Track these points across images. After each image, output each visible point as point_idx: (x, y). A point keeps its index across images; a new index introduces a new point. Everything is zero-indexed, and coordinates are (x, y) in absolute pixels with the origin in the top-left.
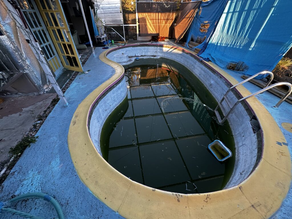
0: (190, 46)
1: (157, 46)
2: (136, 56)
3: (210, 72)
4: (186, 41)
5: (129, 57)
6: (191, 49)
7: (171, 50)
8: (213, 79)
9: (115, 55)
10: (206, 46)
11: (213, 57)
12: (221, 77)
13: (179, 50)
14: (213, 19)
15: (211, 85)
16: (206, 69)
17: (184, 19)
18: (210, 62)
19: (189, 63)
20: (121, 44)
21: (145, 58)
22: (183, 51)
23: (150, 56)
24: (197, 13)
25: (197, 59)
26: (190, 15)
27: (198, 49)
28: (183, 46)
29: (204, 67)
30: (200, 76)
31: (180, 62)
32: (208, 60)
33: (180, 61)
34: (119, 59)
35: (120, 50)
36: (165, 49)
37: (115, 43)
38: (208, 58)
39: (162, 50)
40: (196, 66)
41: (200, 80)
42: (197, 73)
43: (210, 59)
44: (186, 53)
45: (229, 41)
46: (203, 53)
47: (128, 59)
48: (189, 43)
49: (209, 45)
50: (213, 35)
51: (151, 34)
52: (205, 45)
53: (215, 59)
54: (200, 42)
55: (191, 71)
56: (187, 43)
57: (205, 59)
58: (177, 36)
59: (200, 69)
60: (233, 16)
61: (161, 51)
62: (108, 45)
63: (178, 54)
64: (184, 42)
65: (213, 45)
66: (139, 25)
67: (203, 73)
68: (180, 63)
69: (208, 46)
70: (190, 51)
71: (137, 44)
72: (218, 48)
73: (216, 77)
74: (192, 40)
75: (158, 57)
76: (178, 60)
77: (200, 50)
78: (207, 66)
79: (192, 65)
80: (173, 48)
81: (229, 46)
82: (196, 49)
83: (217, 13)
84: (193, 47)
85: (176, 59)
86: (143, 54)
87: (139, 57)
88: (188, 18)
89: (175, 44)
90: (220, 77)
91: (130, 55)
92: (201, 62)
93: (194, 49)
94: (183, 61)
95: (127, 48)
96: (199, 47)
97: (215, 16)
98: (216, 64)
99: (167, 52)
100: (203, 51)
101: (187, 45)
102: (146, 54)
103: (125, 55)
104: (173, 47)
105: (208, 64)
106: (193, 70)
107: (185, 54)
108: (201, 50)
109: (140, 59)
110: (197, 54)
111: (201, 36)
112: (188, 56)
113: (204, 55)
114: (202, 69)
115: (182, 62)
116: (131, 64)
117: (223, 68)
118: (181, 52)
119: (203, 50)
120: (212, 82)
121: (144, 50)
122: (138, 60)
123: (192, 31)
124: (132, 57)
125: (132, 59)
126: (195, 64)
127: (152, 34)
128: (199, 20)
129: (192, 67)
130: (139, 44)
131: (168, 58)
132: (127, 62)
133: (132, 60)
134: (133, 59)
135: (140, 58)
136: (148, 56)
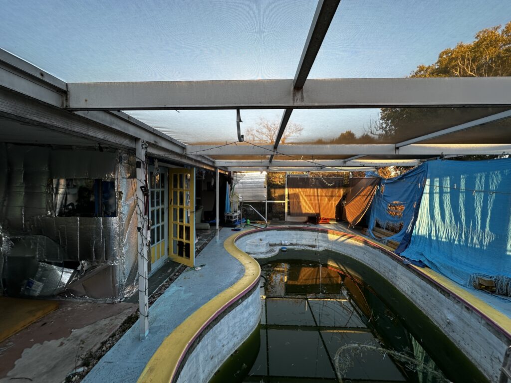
0: (376, 234)
1: (317, 231)
2: (281, 244)
3: (434, 290)
4: (367, 227)
5: (271, 245)
6: (379, 240)
7: (343, 239)
8: (448, 309)
9: (248, 242)
10: (408, 239)
11: (430, 259)
12: (469, 308)
13: (357, 240)
14: (407, 199)
15: (449, 323)
16: (423, 283)
17: (358, 198)
18: (426, 268)
19: (381, 266)
20: (259, 225)
21: (296, 248)
22: (366, 242)
23: (306, 245)
24: (378, 191)
25: (396, 259)
26: (367, 193)
27: (394, 242)
28: (365, 235)
29: (417, 279)
30: (414, 297)
31: (363, 261)
32: (421, 264)
33: (363, 259)
34: (254, 248)
35: (258, 234)
36: (332, 237)
37: (251, 222)
38: (420, 261)
39: (327, 238)
40: (398, 273)
41: (417, 306)
42: (406, 289)
43: (426, 263)
44: (371, 247)
45: (453, 233)
46: (407, 249)
47: (269, 248)
48: (373, 230)
49: (415, 237)
50: (417, 223)
51: (305, 215)
52: (405, 236)
53: (438, 265)
54: (394, 230)
55: (389, 281)
56: (370, 231)
57: (414, 262)
58: (350, 219)
59: (410, 282)
60: (443, 198)
61: (325, 239)
62: (240, 226)
63: (356, 246)
64: (364, 228)
65: (422, 237)
66: (289, 203)
67: (420, 291)
68: (363, 263)
69: (412, 239)
70: (378, 243)
71: (284, 226)
72: (434, 244)
73: (457, 306)
74: (378, 225)
75: (321, 249)
76: (357, 256)
77: (399, 243)
78: (424, 277)
79: (390, 271)
80: (346, 237)
81: (456, 242)
82: (389, 242)
83: (411, 192)
84: (383, 237)
85: (354, 255)
86: (294, 242)
87: (286, 245)
88: (365, 195)
89: (348, 230)
90: (466, 307)
91: (271, 242)
92: (408, 267)
93: (386, 241)
94: (369, 261)
95: (268, 232)
96: (396, 238)
97: (409, 195)
98: (442, 274)
99: (335, 242)
100: (406, 247)
101: (371, 233)
102: (298, 242)
103: (265, 243)
104: (345, 235)
105: (425, 273)
106: (394, 280)
107: (371, 249)
108: (401, 244)
109: (288, 249)
110: (394, 250)
111: (393, 221)
112: (377, 252)
113: (410, 253)
114: (413, 281)
115: (367, 262)
116: (272, 257)
117: (464, 286)
118: (361, 244)
119: (404, 245)
120: (450, 317)
121: (295, 236)
122: (285, 251)
123: (375, 213)
124: (275, 245)
125: (275, 249)
126: (396, 269)
127: (308, 214)
128: (384, 199)
129: (390, 274)
130: (287, 226)
131: (338, 252)
132: (267, 253)
133: (275, 251)
134: (277, 249)
135: (288, 247)
136: (302, 245)
